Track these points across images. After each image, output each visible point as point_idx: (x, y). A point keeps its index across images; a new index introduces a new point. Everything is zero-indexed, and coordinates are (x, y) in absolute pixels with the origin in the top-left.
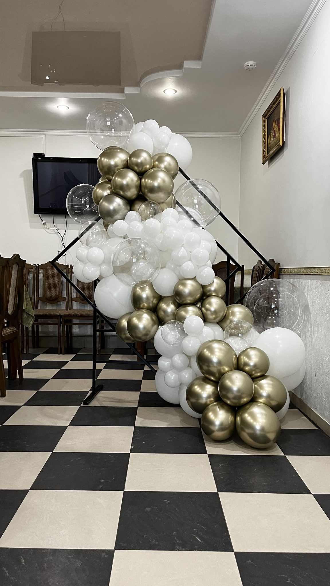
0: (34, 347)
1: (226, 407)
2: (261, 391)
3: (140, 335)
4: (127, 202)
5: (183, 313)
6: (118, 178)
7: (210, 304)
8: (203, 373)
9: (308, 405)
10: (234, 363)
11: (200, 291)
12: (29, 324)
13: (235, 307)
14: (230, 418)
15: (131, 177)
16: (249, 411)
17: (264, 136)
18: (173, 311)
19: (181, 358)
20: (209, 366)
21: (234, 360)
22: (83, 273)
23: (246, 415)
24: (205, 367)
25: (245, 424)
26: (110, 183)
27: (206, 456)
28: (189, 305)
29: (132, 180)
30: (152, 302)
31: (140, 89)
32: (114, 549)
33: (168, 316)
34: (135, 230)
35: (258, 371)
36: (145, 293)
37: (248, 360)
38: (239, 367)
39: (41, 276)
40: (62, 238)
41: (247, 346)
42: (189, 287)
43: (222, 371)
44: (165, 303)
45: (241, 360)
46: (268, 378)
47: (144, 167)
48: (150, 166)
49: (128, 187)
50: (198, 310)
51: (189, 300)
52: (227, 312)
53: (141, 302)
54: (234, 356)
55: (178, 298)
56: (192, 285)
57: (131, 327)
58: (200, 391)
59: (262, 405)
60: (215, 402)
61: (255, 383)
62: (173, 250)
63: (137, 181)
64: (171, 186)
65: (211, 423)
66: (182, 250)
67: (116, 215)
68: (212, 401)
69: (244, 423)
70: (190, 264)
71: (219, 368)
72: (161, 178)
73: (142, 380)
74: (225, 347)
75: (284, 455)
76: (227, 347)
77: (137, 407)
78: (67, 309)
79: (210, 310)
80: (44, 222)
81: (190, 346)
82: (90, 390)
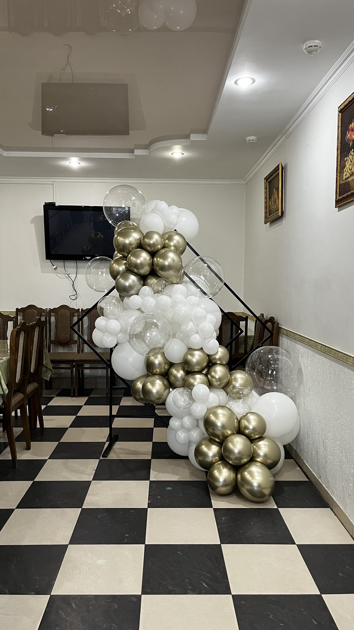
0: (46, 389)
1: (228, 466)
2: (259, 451)
3: (153, 399)
4: (140, 278)
5: (192, 380)
6: (133, 258)
7: (215, 372)
8: (209, 435)
9: (302, 457)
10: (236, 426)
11: (206, 359)
12: (48, 376)
13: (236, 373)
14: (232, 475)
15: (144, 257)
16: (248, 470)
17: (266, 198)
18: (183, 377)
19: (190, 420)
20: (214, 429)
21: (235, 424)
22: (101, 341)
23: (246, 473)
24: (211, 430)
25: (245, 481)
26: (125, 259)
27: (211, 510)
28: (197, 373)
29: (145, 259)
30: (164, 367)
31: (150, 152)
32: (141, 594)
33: (178, 381)
34: (148, 305)
35: (256, 433)
36: (158, 360)
37: (248, 424)
38: (240, 431)
39: (53, 319)
40: (73, 283)
41: (247, 411)
42: (196, 357)
43: (226, 434)
44: (176, 369)
45: (242, 424)
46: (265, 440)
47: (156, 248)
48: (161, 246)
49: (142, 265)
50: (204, 377)
51: (197, 368)
52: (230, 378)
53: (154, 368)
54: (236, 420)
55: (187, 366)
56: (199, 355)
57: (145, 391)
58: (207, 450)
59: (259, 464)
60: (220, 461)
61: (255, 444)
62: (182, 324)
63: (150, 260)
64: (180, 264)
65: (216, 479)
66: (190, 324)
67: (131, 290)
68: (217, 459)
69: (244, 479)
70: (197, 337)
71: (223, 431)
72: (171, 257)
73: (153, 428)
74: (228, 412)
75: (277, 508)
76: (230, 412)
77: (151, 460)
78: (78, 352)
79: (215, 378)
80: (55, 267)
81: (198, 411)
82: (107, 441)
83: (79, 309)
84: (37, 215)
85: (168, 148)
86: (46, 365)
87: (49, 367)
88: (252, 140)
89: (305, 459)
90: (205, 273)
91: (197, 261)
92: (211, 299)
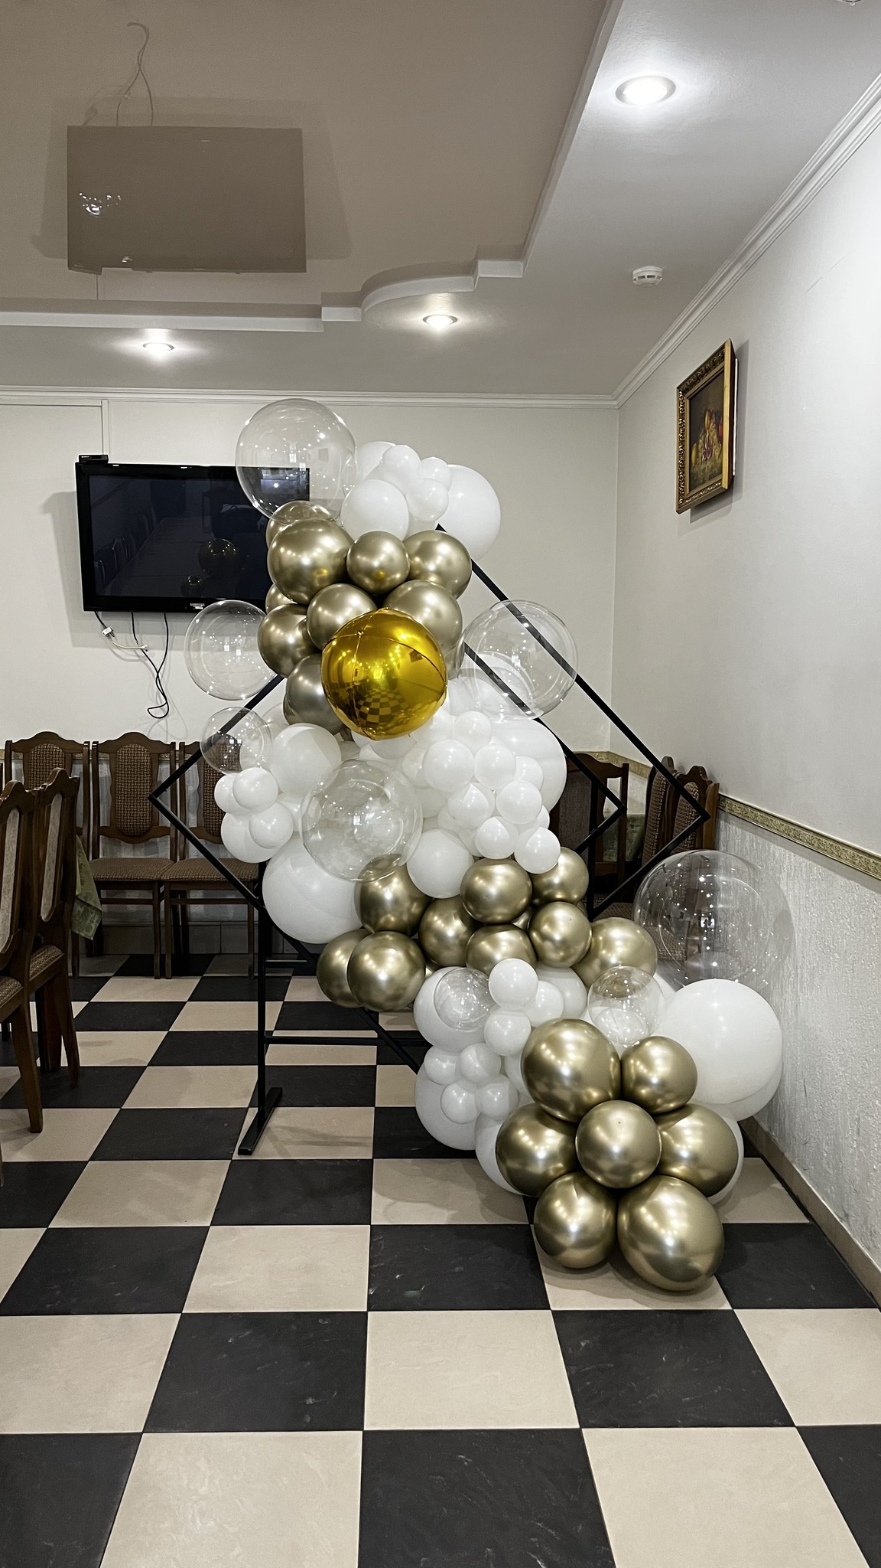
1: (593, 1190)
2: (678, 1146)
3: (379, 998)
5: (485, 946)
6: (324, 609)
7: (552, 923)
8: (535, 1099)
9: (787, 1155)
10: (613, 1077)
11: (526, 887)
12: (89, 929)
13: (611, 925)
14: (605, 1215)
15: (355, 606)
16: (649, 1202)
17: (682, 442)
18: (461, 937)
19: (482, 1057)
20: (550, 1086)
21: (611, 1069)
23: (643, 1210)
24: (541, 1087)
25: (641, 1232)
27: (547, 1315)
28: (500, 927)
31: (363, 315)
33: (448, 948)
35: (668, 1096)
36: (391, 890)
37: (645, 1071)
38: (624, 1091)
39: (104, 770)
40: (158, 673)
41: (644, 1034)
42: (498, 882)
43: (585, 1098)
44: (440, 916)
45: (629, 1070)
46: (695, 1114)
47: (388, 579)
48: (402, 575)
50: (521, 938)
51: (500, 913)
52: (593, 940)
53: (380, 911)
54: (612, 1060)
55: (471, 907)
56: (507, 877)
57: (357, 975)
58: (530, 1143)
59: (678, 1184)
60: (568, 1173)
61: (664, 1126)
62: (450, 793)
64: (457, 622)
65: (559, 1227)
66: (471, 791)
68: (559, 1169)
69: (636, 1224)
70: (498, 825)
71: (576, 1090)
72: (432, 605)
74: (589, 1038)
75: (730, 1308)
76: (595, 1037)
77: (372, 1161)
78: (173, 858)
79: (552, 940)
80: (109, 630)
81: (506, 1033)
82: (251, 1106)
83: (175, 743)
84: (60, 491)
85: (415, 302)
86: (85, 898)
87: (91, 903)
88: (648, 277)
89: (796, 1159)
90: (524, 648)
91: (501, 614)
92: (538, 720)
